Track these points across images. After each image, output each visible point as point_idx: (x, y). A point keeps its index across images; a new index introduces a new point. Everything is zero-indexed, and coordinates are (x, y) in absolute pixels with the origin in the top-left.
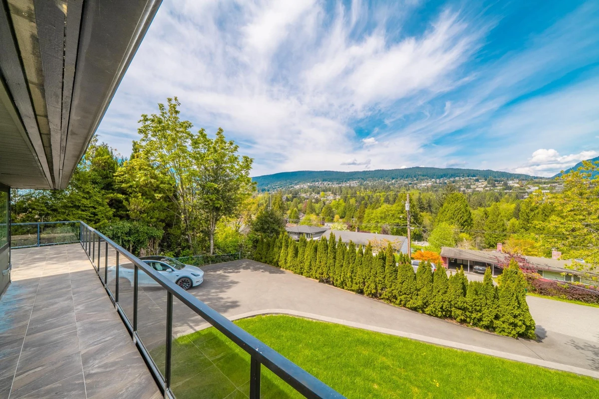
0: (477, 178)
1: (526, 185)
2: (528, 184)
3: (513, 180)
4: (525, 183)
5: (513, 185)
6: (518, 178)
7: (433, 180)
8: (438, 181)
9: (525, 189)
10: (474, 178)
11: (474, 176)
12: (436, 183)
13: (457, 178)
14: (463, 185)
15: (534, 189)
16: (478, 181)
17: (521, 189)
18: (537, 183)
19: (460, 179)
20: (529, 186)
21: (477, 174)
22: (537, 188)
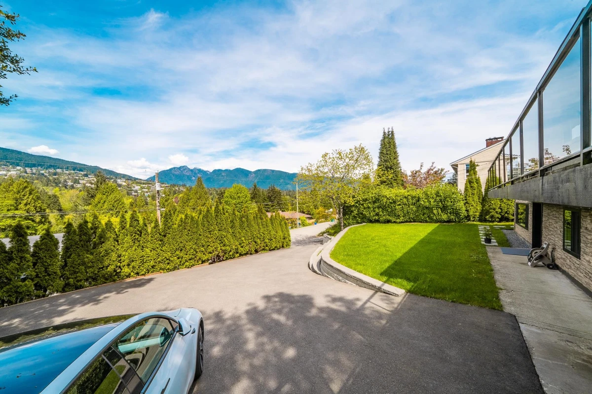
0: (85, 173)
1: (132, 184)
2: (133, 183)
3: (120, 179)
4: (130, 182)
5: (121, 183)
6: (123, 177)
7: (19, 168)
8: (28, 170)
9: (131, 188)
10: (82, 173)
11: (81, 170)
12: (26, 172)
13: (59, 171)
14: (69, 179)
15: (137, 188)
16: (87, 176)
17: (128, 187)
18: (139, 183)
19: (63, 171)
20: (134, 185)
21: (85, 169)
22: (139, 187)
